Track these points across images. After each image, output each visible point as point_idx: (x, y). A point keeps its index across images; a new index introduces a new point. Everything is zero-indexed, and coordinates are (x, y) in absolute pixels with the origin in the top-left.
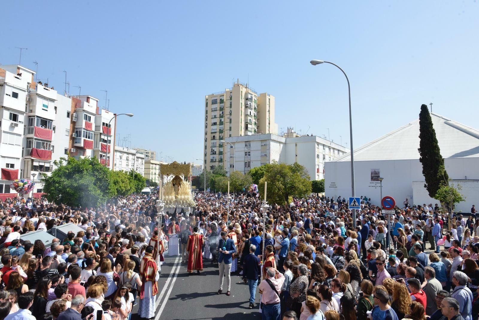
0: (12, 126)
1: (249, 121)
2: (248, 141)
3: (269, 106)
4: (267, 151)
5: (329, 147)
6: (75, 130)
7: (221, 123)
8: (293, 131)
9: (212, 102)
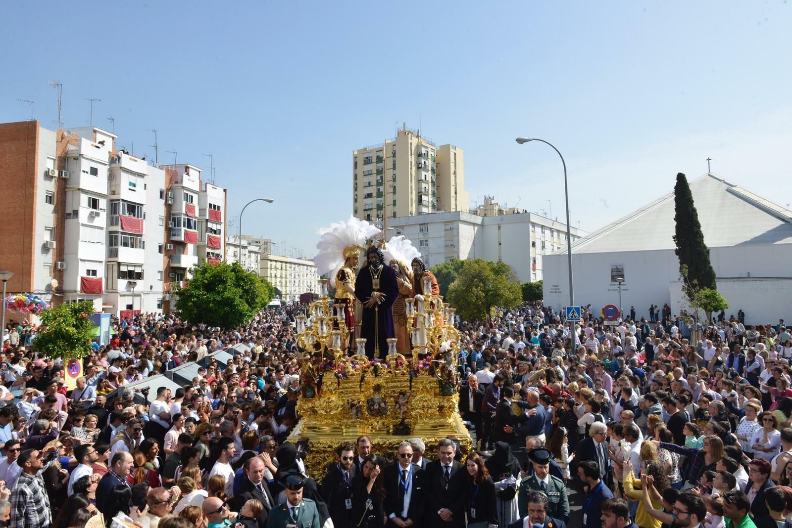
0: (92, 216)
1: (423, 190)
2: (424, 224)
3: (455, 166)
4: (455, 239)
5: (551, 228)
6: (172, 217)
7: (380, 194)
8: (493, 202)
9: (364, 161)
